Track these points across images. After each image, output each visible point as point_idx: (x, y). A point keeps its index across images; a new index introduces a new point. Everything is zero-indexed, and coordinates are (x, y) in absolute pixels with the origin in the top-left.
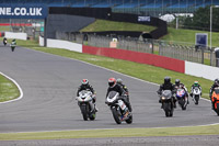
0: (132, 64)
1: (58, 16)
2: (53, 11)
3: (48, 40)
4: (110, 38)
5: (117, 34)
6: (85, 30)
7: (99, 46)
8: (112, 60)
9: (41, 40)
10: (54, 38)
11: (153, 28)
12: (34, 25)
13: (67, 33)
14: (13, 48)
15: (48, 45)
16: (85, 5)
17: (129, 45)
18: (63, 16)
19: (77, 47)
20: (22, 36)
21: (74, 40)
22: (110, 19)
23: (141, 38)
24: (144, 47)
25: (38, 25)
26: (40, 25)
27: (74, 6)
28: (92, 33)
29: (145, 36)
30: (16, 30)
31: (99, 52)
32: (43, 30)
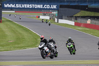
2: (61, 6)
3: (59, 20)
5: (90, 17)
6: (76, 15)
7: (82, 22)
8: (88, 29)
9: (56, 19)
10: (62, 19)
12: (53, 13)
13: (68, 16)
14: (50, 24)
15: (59, 22)
16: (76, 4)
17: (96, 22)
18: (66, 9)
19: (72, 23)
20: (47, 18)
21: (71, 20)
22: (87, 10)
25: (55, 13)
27: (71, 4)
28: (79, 17)
30: (45, 15)
31: (82, 25)
32: (57, 15)
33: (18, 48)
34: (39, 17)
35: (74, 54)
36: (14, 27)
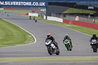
0: (85, 28)
1: (52, 6)
3: (48, 17)
4: (75, 16)
5: (79, 14)
6: (64, 12)
7: (70, 19)
9: (45, 17)
10: (50, 16)
11: (95, 12)
12: (41, 10)
13: (56, 14)
18: (54, 6)
19: (60, 20)
20: (36, 15)
21: (59, 17)
22: (75, 8)
23: (89, 16)
24: (91, 20)
25: (43, 10)
26: (44, 10)
27: (59, 2)
29: (91, 15)
30: (33, 12)
32: (45, 12)
33: (6, 45)
34: (28, 14)
35: (71, 50)
36: (3, 24)
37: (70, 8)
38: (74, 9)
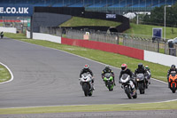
2: (37, 10)
3: (34, 34)
4: (84, 32)
5: (90, 29)
6: (63, 25)
8: (85, 49)
10: (39, 32)
11: (118, 24)
12: (22, 21)
15: (34, 38)
16: (63, 5)
17: (99, 37)
19: (57, 39)
21: (55, 34)
23: (108, 32)
24: (111, 39)
25: (26, 21)
26: (27, 21)
27: (54, 6)
28: (69, 28)
29: (112, 30)
30: (7, 25)
31: (74, 43)
32: (29, 25)
37: (74, 18)
38: (81, 19)
